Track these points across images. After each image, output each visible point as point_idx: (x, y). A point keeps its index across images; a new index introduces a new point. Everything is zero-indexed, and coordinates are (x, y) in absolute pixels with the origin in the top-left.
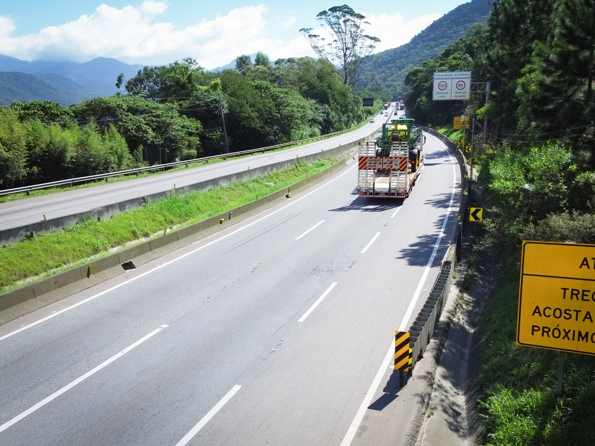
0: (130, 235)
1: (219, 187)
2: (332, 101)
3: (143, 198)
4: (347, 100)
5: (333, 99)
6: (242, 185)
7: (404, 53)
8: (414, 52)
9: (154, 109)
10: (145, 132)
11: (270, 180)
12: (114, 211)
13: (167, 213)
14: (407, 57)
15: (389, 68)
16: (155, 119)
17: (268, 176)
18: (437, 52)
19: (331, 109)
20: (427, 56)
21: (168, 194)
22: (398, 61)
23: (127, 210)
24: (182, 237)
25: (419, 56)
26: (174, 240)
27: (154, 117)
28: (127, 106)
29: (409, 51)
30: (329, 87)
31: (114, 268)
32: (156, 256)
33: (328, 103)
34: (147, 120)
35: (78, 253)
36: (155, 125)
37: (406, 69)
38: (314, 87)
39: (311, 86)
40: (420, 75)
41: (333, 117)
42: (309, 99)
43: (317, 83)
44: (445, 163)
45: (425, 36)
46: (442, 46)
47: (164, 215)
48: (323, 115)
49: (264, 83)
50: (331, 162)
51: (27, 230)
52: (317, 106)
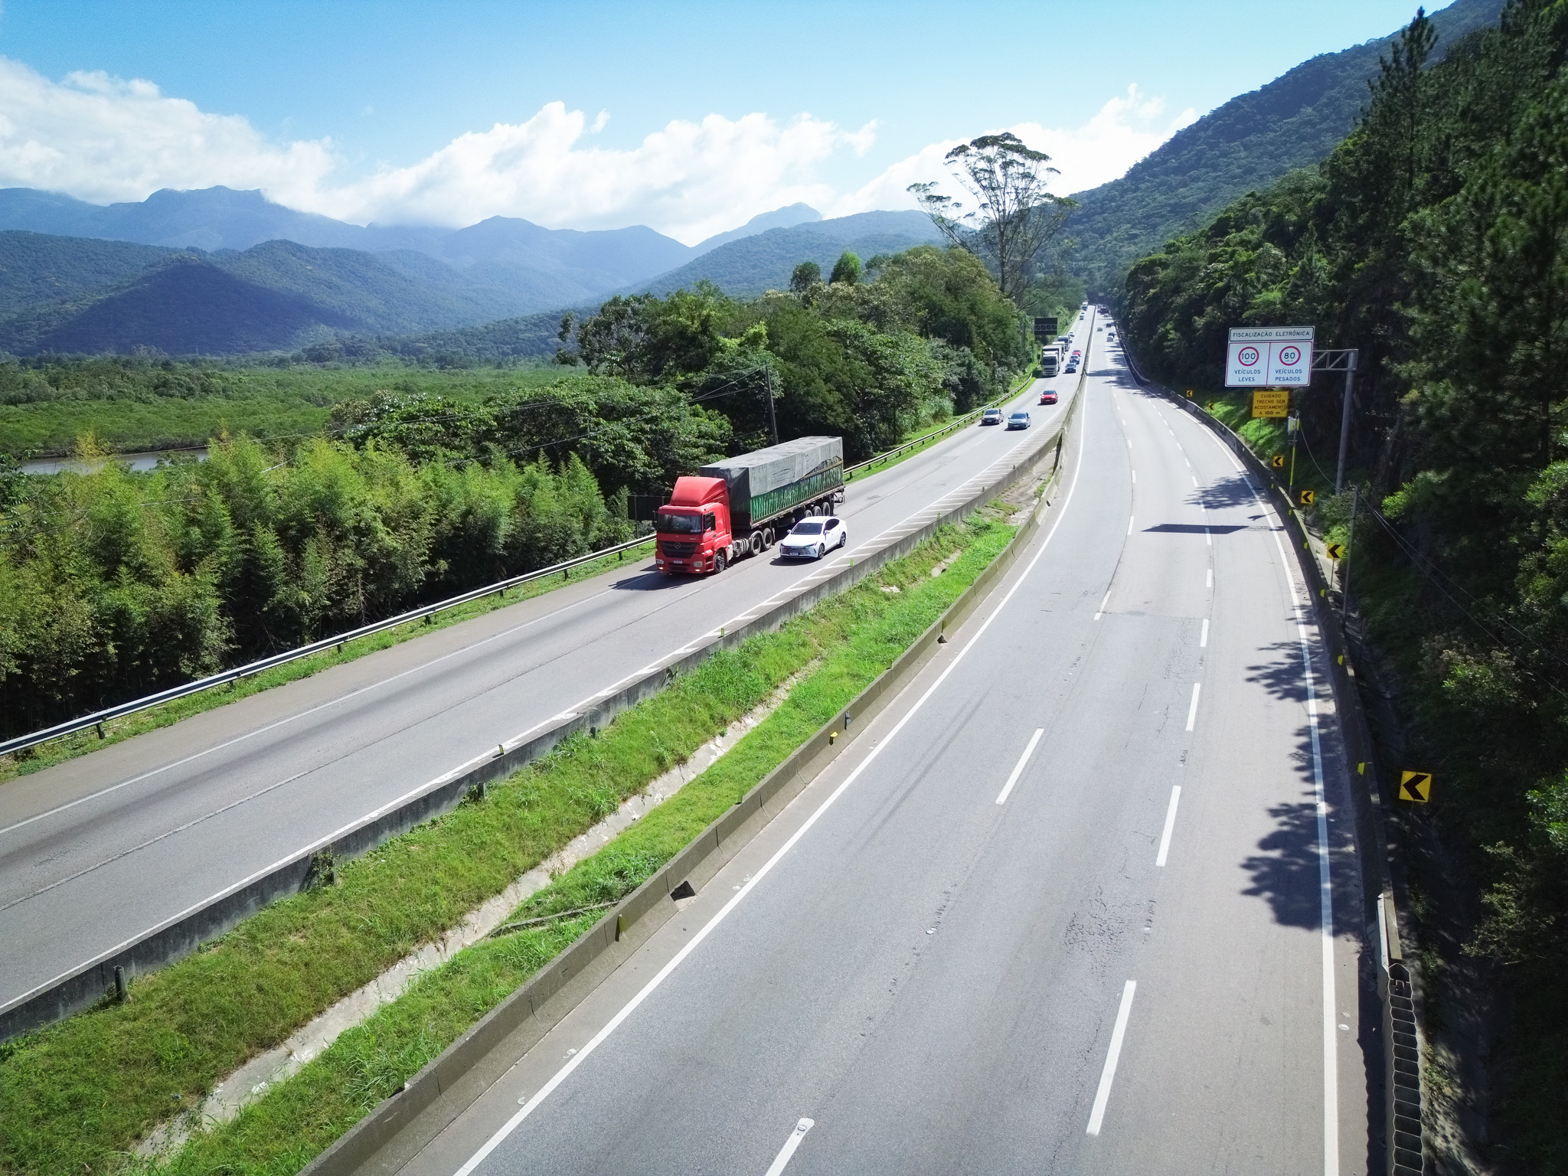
0: (652, 767)
1: (799, 614)
2: (976, 339)
3: (668, 670)
4: (1009, 332)
5: (979, 334)
6: (841, 602)
7: (1111, 201)
8: (1134, 198)
11: (892, 580)
12: (618, 708)
13: (712, 699)
14: (1118, 209)
15: (1079, 233)
17: (886, 571)
18: (1184, 198)
19: (975, 356)
20: (1162, 207)
21: (712, 651)
22: (1098, 218)
23: (640, 700)
25: (1144, 207)
26: (757, 806)
29: (1122, 197)
30: (972, 309)
37: (1115, 234)
38: (942, 311)
39: (935, 310)
40: (1161, 274)
41: (980, 373)
42: (931, 336)
43: (948, 303)
44: (1251, 523)
45: (1157, 165)
46: (1194, 186)
47: (708, 706)
48: (959, 370)
49: (852, 325)
50: (1002, 513)
51: (472, 782)
52: (947, 351)
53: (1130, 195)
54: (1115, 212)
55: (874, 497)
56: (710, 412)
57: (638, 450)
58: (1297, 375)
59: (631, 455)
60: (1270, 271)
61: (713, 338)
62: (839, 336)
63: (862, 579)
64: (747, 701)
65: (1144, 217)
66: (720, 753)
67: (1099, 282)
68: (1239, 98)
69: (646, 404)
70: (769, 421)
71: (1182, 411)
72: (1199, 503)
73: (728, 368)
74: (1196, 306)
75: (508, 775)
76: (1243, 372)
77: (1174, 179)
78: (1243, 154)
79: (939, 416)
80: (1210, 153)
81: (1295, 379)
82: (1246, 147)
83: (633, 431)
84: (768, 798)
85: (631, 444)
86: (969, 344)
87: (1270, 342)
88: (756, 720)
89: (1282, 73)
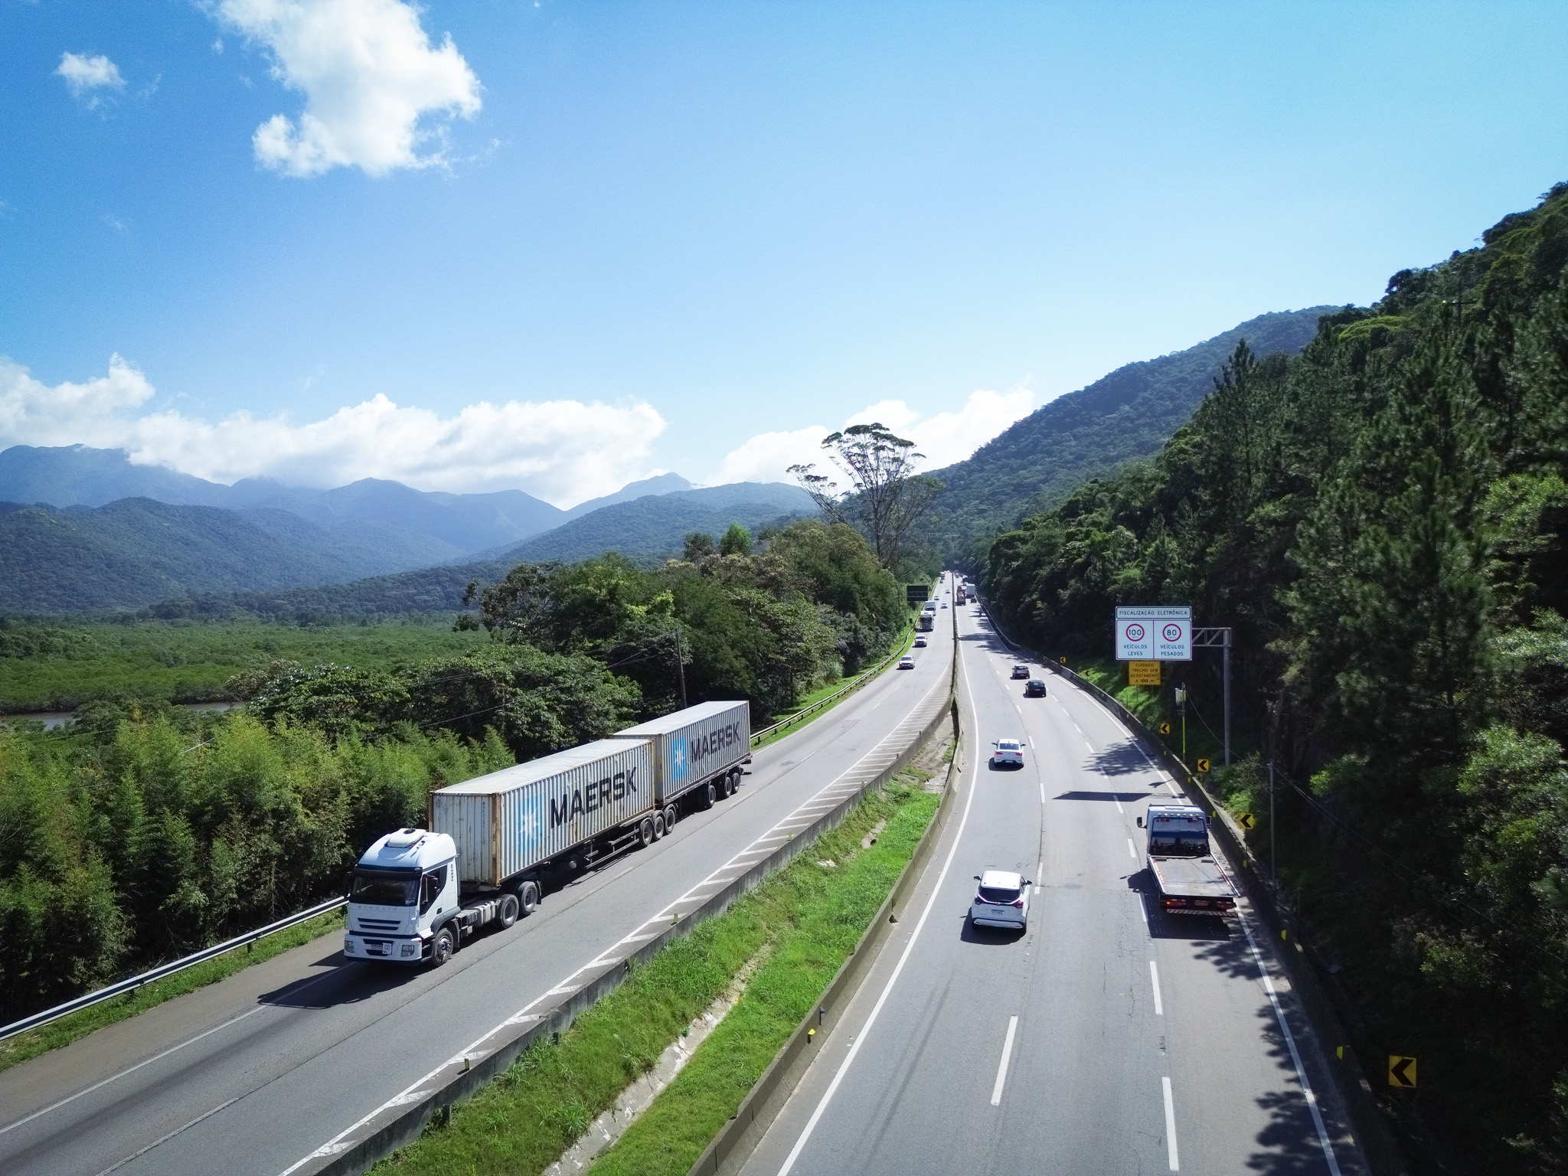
0: (620, 1076)
1: (745, 893)
2: (860, 606)
3: (625, 963)
4: (888, 600)
5: (863, 601)
6: (782, 879)
7: (959, 480)
8: (980, 478)
11: (827, 853)
12: (579, 1009)
13: (672, 994)
14: (966, 487)
17: (821, 844)
18: (1026, 479)
19: (860, 621)
20: (1006, 486)
21: (666, 940)
22: (949, 494)
23: (599, 999)
25: (990, 485)
29: (969, 476)
30: (856, 578)
37: (965, 509)
38: (828, 580)
39: (822, 579)
40: (1023, 549)
41: (865, 637)
42: (819, 603)
43: (832, 572)
44: (1151, 790)
45: (999, 449)
46: (1033, 468)
47: (668, 1002)
48: (846, 635)
49: (754, 595)
50: (917, 780)
51: (436, 1105)
52: (835, 616)
53: (977, 475)
54: (964, 489)
55: (788, 763)
56: (620, 678)
57: (553, 719)
58: (1180, 650)
59: (547, 725)
60: (1124, 549)
61: (621, 606)
62: (743, 604)
63: (799, 854)
64: (706, 995)
65: (992, 495)
66: (684, 1056)
67: (953, 551)
68: (1065, 396)
69: (559, 673)
70: (677, 686)
71: (1057, 676)
72: (1099, 770)
73: (638, 637)
74: (1059, 579)
75: (471, 1094)
76: (1132, 647)
77: (1015, 462)
78: (1073, 443)
79: (830, 678)
80: (1044, 442)
81: (1179, 654)
82: (1076, 437)
83: (549, 700)
84: (759, 1109)
85: (547, 715)
86: (854, 610)
87: (1153, 620)
88: (716, 1017)
89: (1101, 377)
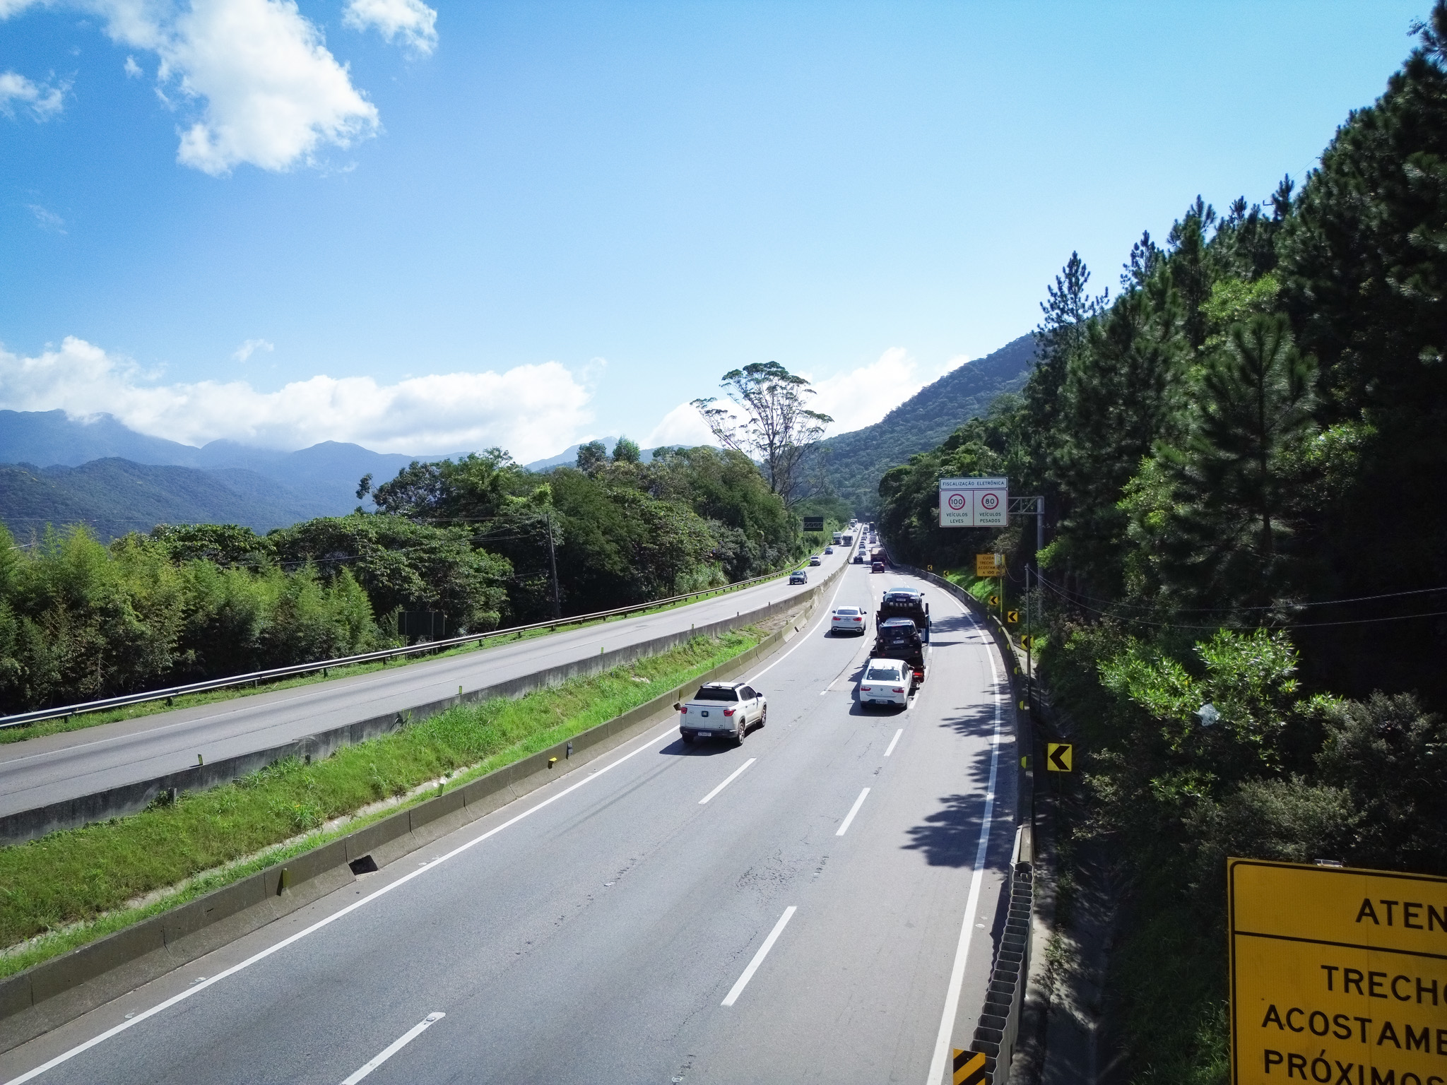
0: (366, 792)
2: (749, 523)
3: (398, 715)
4: (777, 520)
5: (751, 519)
6: (590, 684)
7: (873, 442)
8: (891, 438)
9: (425, 537)
10: (407, 580)
11: (644, 673)
12: (340, 743)
13: (442, 746)
14: (878, 447)
15: (847, 465)
16: (426, 556)
17: (638, 664)
19: (747, 536)
20: (916, 446)
21: (447, 705)
22: (862, 453)
24: (474, 800)
25: (900, 445)
26: (458, 807)
27: (425, 551)
28: (376, 533)
29: (881, 437)
30: (745, 497)
31: (334, 872)
32: (419, 841)
33: (743, 526)
34: (412, 559)
35: (259, 835)
36: (425, 567)
37: (877, 466)
38: (719, 499)
39: (712, 497)
40: (906, 478)
41: (751, 550)
42: (709, 518)
43: (722, 491)
44: (968, 640)
45: (908, 412)
46: (939, 429)
47: (436, 750)
48: (732, 545)
49: (630, 492)
50: (755, 636)
51: (161, 787)
52: (723, 530)
53: (889, 436)
54: (876, 449)
56: (493, 555)
57: (414, 576)
58: (998, 517)
61: (500, 496)
62: (618, 499)
63: (612, 668)
65: (900, 453)
66: (440, 785)
67: (865, 504)
68: (970, 363)
70: (548, 567)
71: (924, 581)
73: (512, 519)
75: (206, 788)
76: (954, 515)
77: (922, 424)
78: (976, 406)
80: (950, 405)
81: (996, 521)
82: (979, 401)
85: (408, 570)
87: (973, 490)
89: (1002, 346)
